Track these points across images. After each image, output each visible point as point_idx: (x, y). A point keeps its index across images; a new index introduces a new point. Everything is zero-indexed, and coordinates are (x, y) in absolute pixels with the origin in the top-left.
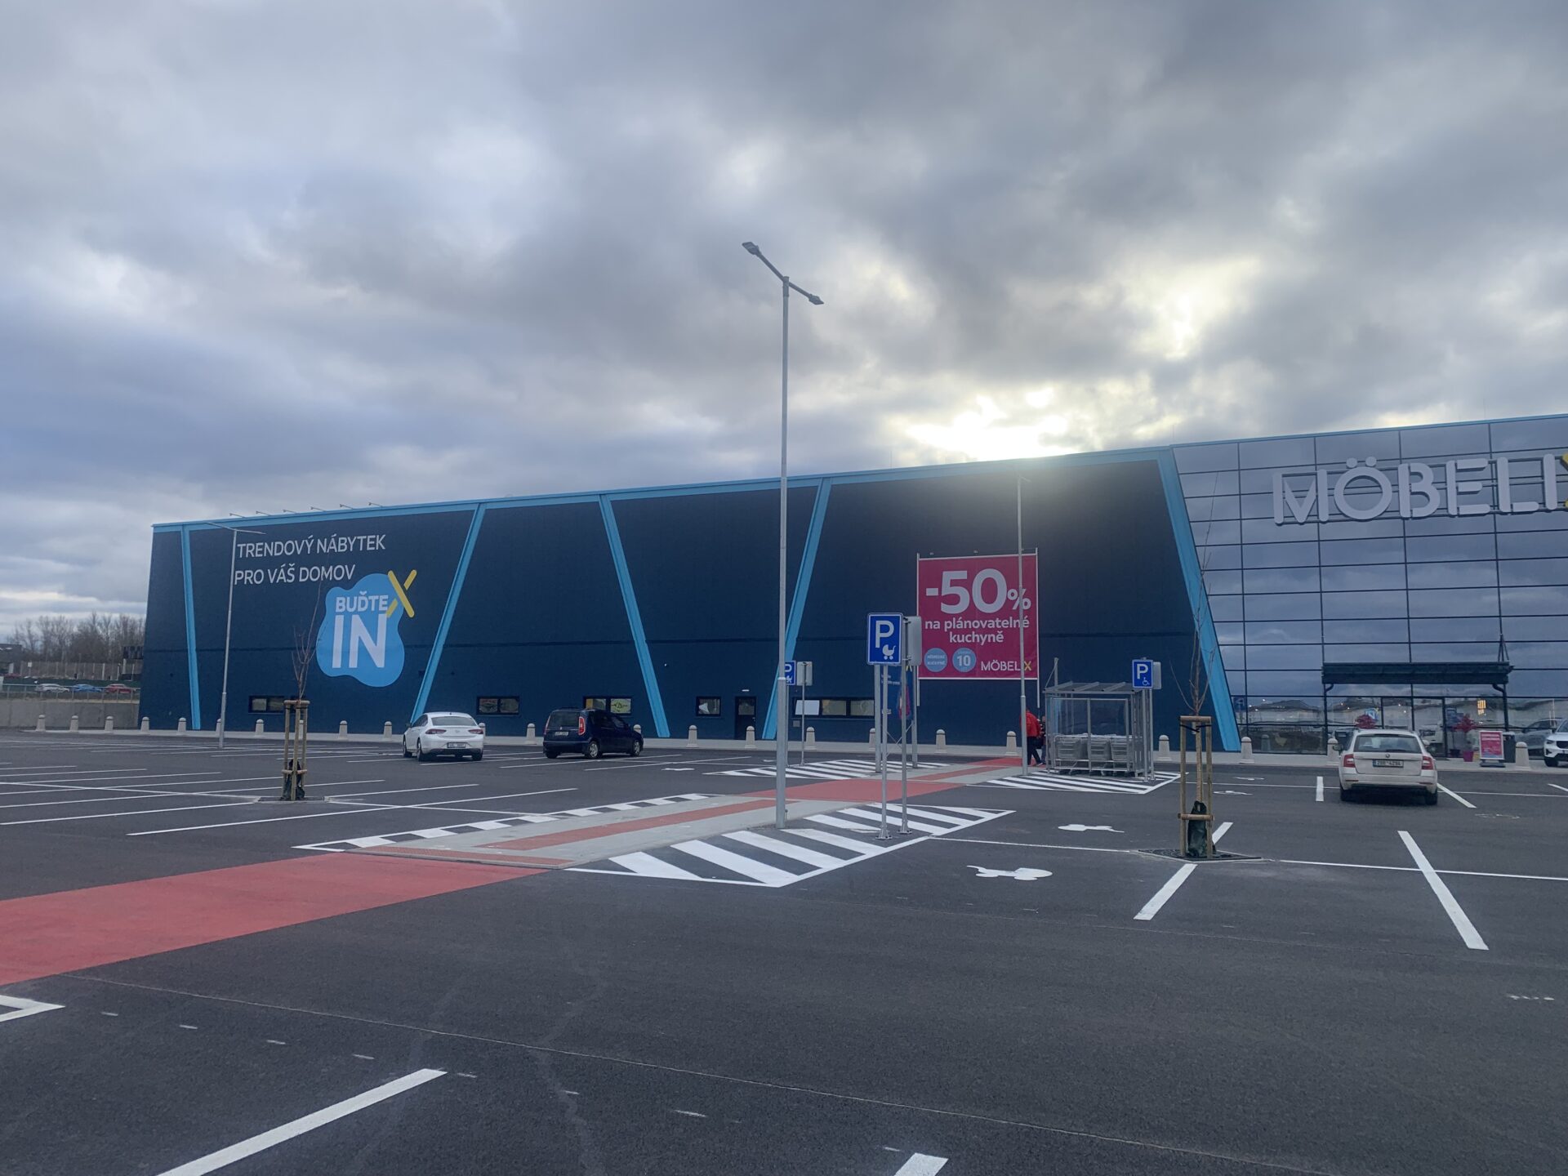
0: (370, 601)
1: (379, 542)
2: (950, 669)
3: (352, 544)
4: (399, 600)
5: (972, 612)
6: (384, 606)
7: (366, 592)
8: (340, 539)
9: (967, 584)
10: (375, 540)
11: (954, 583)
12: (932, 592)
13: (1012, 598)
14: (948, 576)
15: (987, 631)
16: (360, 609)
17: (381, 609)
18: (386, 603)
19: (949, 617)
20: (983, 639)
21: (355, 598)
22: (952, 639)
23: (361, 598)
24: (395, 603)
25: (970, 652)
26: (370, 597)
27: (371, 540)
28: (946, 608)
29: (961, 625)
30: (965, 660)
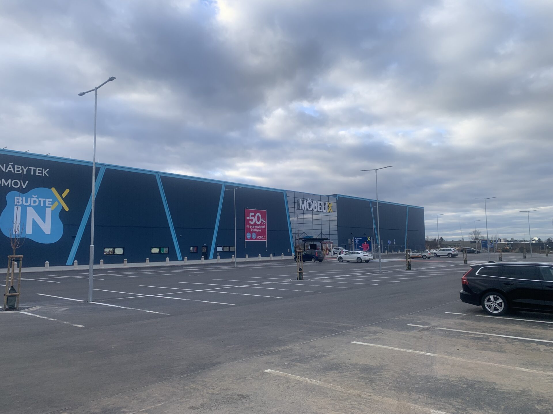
0: (40, 201)
1: (44, 172)
2: (251, 238)
3: (25, 170)
4: (59, 202)
5: (255, 224)
6: (49, 204)
7: (37, 196)
8: (16, 166)
9: (254, 216)
10: (42, 171)
11: (252, 216)
12: (248, 218)
13: (262, 221)
14: (251, 214)
15: (258, 229)
16: (32, 204)
17: (47, 205)
18: (50, 203)
19: (251, 225)
20: (257, 230)
21: (29, 199)
22: (252, 230)
23: (33, 199)
24: (56, 204)
25: (255, 234)
26: (40, 199)
27: (39, 170)
28: (250, 222)
29: (253, 227)
30: (254, 236)
